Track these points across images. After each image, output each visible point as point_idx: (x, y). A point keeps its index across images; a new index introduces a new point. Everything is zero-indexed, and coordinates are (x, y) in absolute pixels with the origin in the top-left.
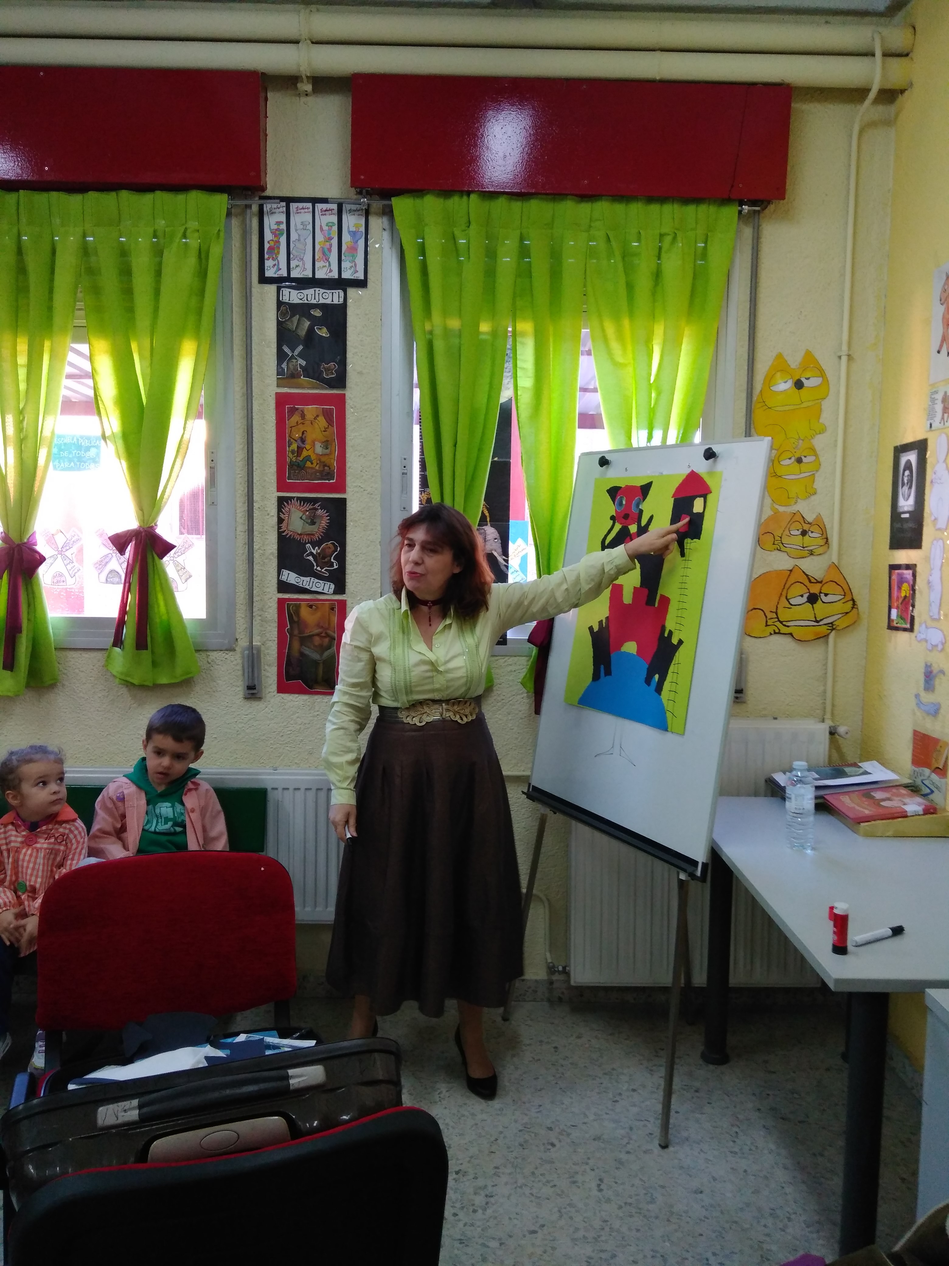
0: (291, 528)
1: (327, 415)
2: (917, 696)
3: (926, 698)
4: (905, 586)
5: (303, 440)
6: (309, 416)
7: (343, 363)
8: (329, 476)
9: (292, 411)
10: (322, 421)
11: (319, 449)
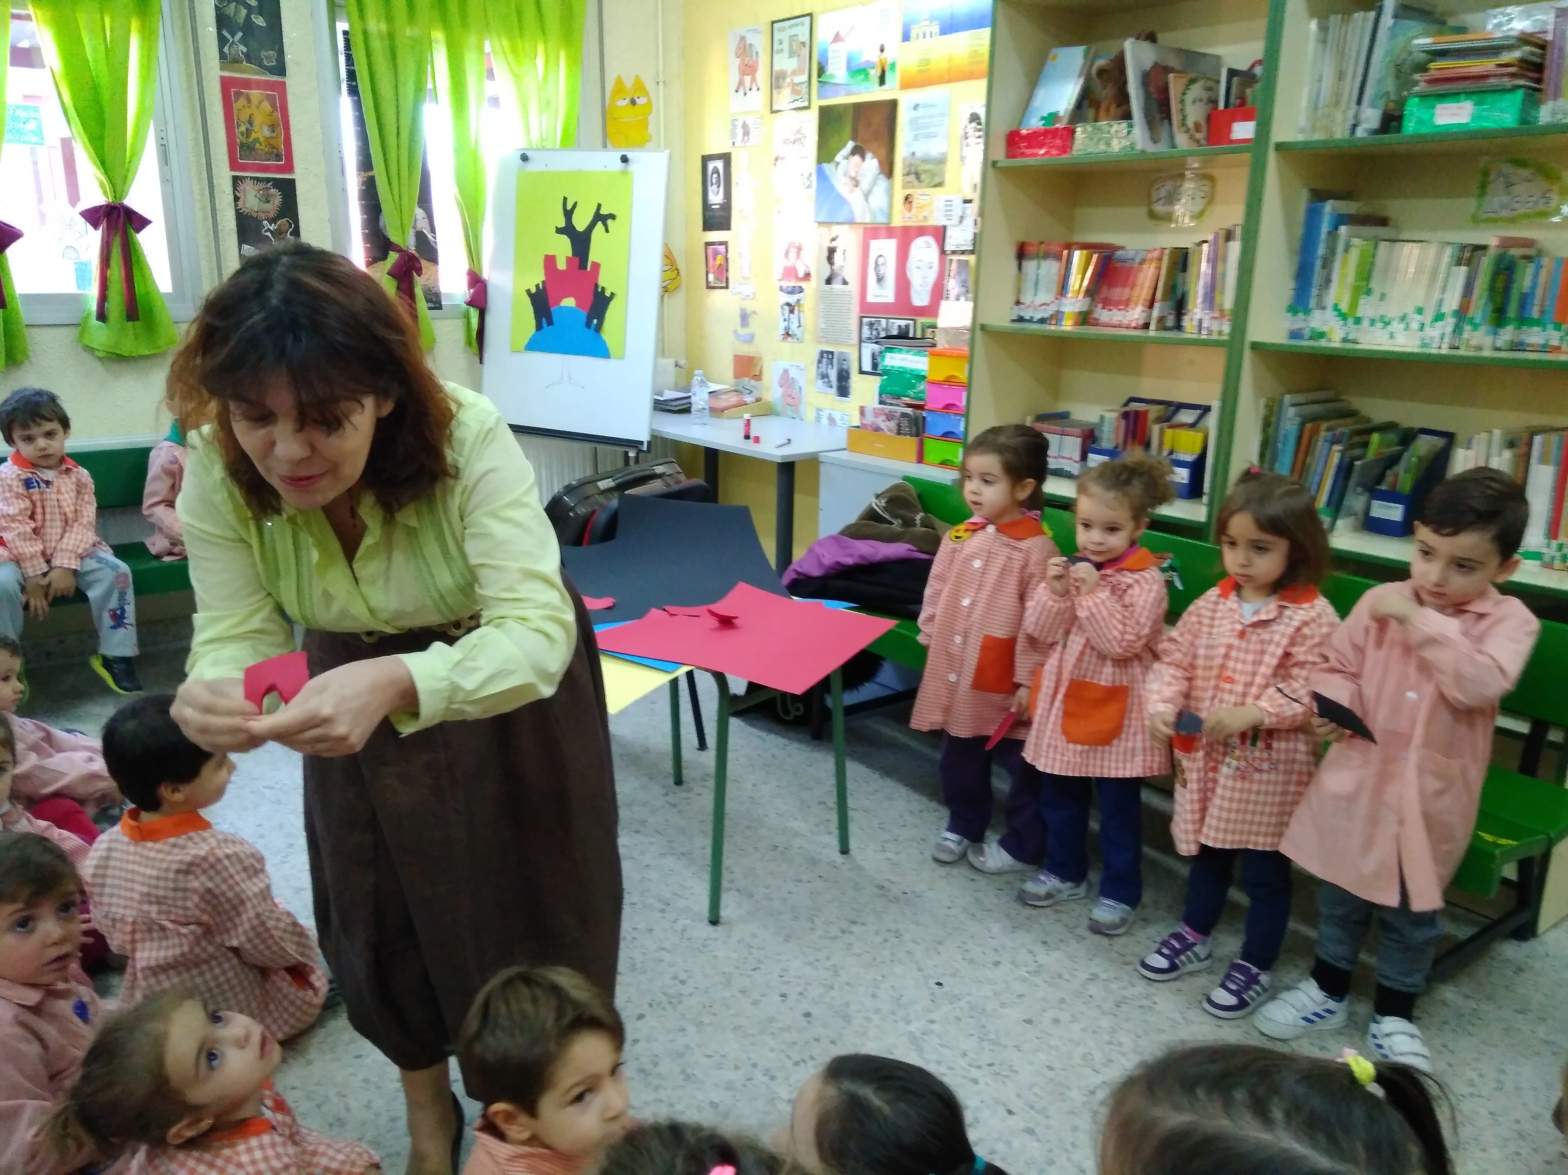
0: (247, 206)
1: (271, 100)
2: (735, 332)
3: (743, 332)
4: (719, 257)
5: (250, 122)
6: (255, 101)
7: (281, 52)
8: (278, 157)
9: (238, 95)
10: (267, 107)
11: (267, 132)
